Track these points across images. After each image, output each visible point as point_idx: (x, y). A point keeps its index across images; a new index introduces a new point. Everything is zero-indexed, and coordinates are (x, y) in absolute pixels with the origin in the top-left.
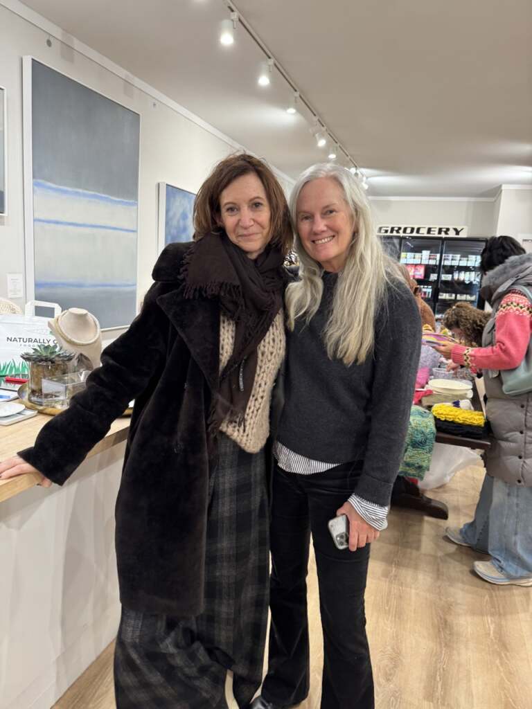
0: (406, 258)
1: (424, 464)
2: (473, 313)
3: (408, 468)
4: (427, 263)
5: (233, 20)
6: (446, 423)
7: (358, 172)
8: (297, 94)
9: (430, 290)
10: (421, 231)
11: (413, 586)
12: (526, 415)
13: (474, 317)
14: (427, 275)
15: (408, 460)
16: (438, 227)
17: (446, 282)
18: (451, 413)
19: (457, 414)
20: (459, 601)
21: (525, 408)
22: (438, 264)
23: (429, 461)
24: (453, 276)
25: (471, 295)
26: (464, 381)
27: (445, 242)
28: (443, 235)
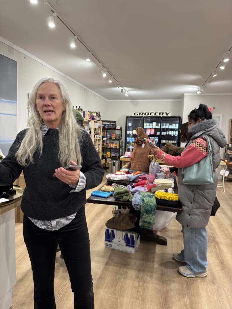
0: (146, 126)
1: (152, 221)
2: (173, 148)
3: (144, 224)
4: (155, 128)
5: (54, 16)
6: (161, 201)
7: (123, 89)
8: (90, 53)
9: (157, 139)
10: (152, 114)
11: (150, 282)
12: (194, 195)
13: (174, 150)
14: (155, 133)
15: (145, 219)
16: (159, 112)
17: (163, 135)
18: (164, 195)
19: (166, 195)
20: (172, 289)
21: (194, 192)
22: (160, 128)
23: (154, 219)
24: (166, 133)
25: (174, 140)
26: (171, 179)
27: (162, 119)
28: (161, 116)
